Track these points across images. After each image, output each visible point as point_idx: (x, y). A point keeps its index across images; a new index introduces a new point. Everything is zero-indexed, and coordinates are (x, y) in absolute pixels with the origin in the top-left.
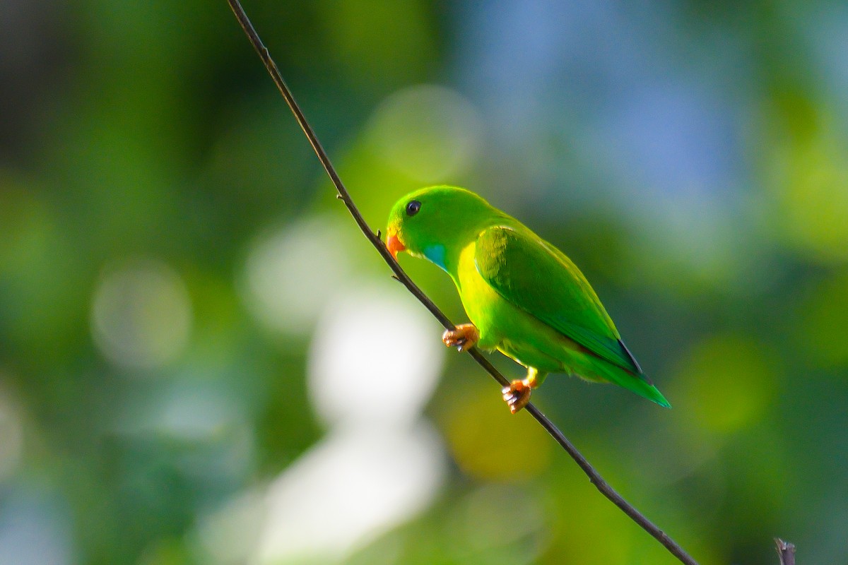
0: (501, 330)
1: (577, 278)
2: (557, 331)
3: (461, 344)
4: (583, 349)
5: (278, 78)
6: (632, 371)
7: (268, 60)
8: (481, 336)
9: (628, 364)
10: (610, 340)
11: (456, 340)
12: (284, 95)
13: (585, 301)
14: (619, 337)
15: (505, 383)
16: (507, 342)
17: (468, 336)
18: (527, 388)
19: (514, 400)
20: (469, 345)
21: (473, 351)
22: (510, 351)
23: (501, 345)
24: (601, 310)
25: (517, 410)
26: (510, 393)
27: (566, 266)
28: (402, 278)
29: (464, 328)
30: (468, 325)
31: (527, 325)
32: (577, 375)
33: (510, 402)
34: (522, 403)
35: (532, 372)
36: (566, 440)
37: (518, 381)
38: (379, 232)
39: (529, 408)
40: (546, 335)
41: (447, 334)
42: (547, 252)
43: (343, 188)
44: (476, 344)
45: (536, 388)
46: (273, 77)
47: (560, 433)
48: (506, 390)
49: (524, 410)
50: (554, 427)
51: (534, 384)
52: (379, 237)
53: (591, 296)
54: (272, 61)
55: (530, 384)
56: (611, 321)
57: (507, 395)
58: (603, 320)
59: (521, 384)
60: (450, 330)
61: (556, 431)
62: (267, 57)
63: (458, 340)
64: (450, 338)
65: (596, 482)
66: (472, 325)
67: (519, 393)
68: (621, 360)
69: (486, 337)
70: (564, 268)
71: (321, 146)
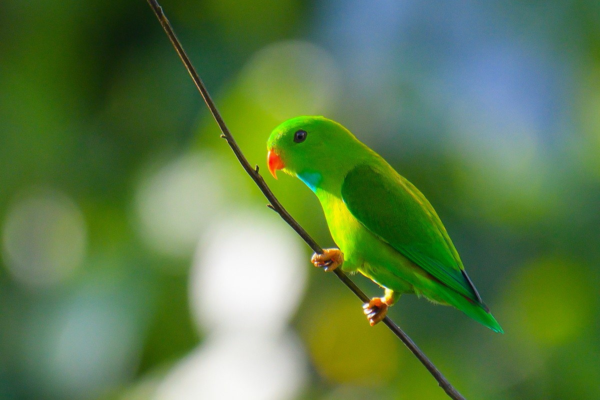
0: (363, 255)
1: (429, 214)
2: (409, 260)
3: (327, 266)
4: (431, 276)
5: (171, 33)
6: (474, 300)
7: (163, 18)
8: (345, 259)
9: (470, 294)
10: (455, 271)
11: (322, 262)
12: (176, 47)
13: (435, 235)
14: (463, 268)
15: (366, 300)
16: (368, 266)
17: (334, 259)
18: (384, 306)
19: (373, 315)
20: (334, 266)
21: (338, 272)
22: (370, 273)
23: (362, 267)
24: (448, 244)
25: (376, 323)
26: (369, 308)
27: (420, 202)
28: (276, 207)
29: (330, 252)
30: (335, 249)
31: (385, 253)
32: (425, 297)
33: (369, 316)
34: (380, 317)
35: (389, 293)
36: (418, 350)
37: (377, 298)
38: (258, 168)
39: (386, 321)
40: (401, 262)
41: (315, 256)
42: (404, 189)
43: (226, 129)
44: (341, 266)
45: (392, 305)
46: (167, 32)
47: (413, 343)
48: (367, 305)
49: (382, 323)
50: (407, 338)
51: (391, 301)
52: (257, 172)
53: (440, 230)
54: (166, 18)
55: (387, 302)
56: (457, 252)
57: (367, 310)
58: (450, 252)
59: (380, 300)
60: (318, 253)
61: (409, 341)
62: (162, 14)
63: (326, 262)
64: (318, 260)
65: (444, 385)
66: (337, 249)
67: (378, 309)
68: (465, 290)
69: (349, 260)
70: (419, 204)
71: (207, 92)
